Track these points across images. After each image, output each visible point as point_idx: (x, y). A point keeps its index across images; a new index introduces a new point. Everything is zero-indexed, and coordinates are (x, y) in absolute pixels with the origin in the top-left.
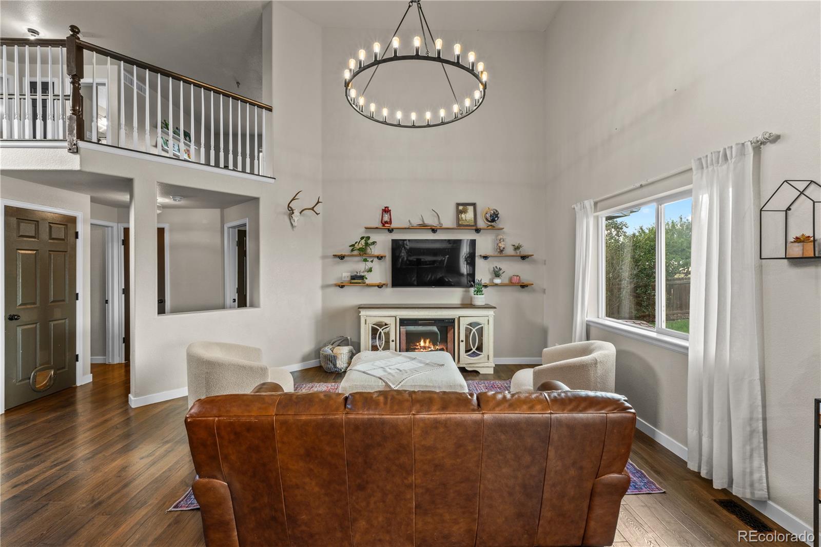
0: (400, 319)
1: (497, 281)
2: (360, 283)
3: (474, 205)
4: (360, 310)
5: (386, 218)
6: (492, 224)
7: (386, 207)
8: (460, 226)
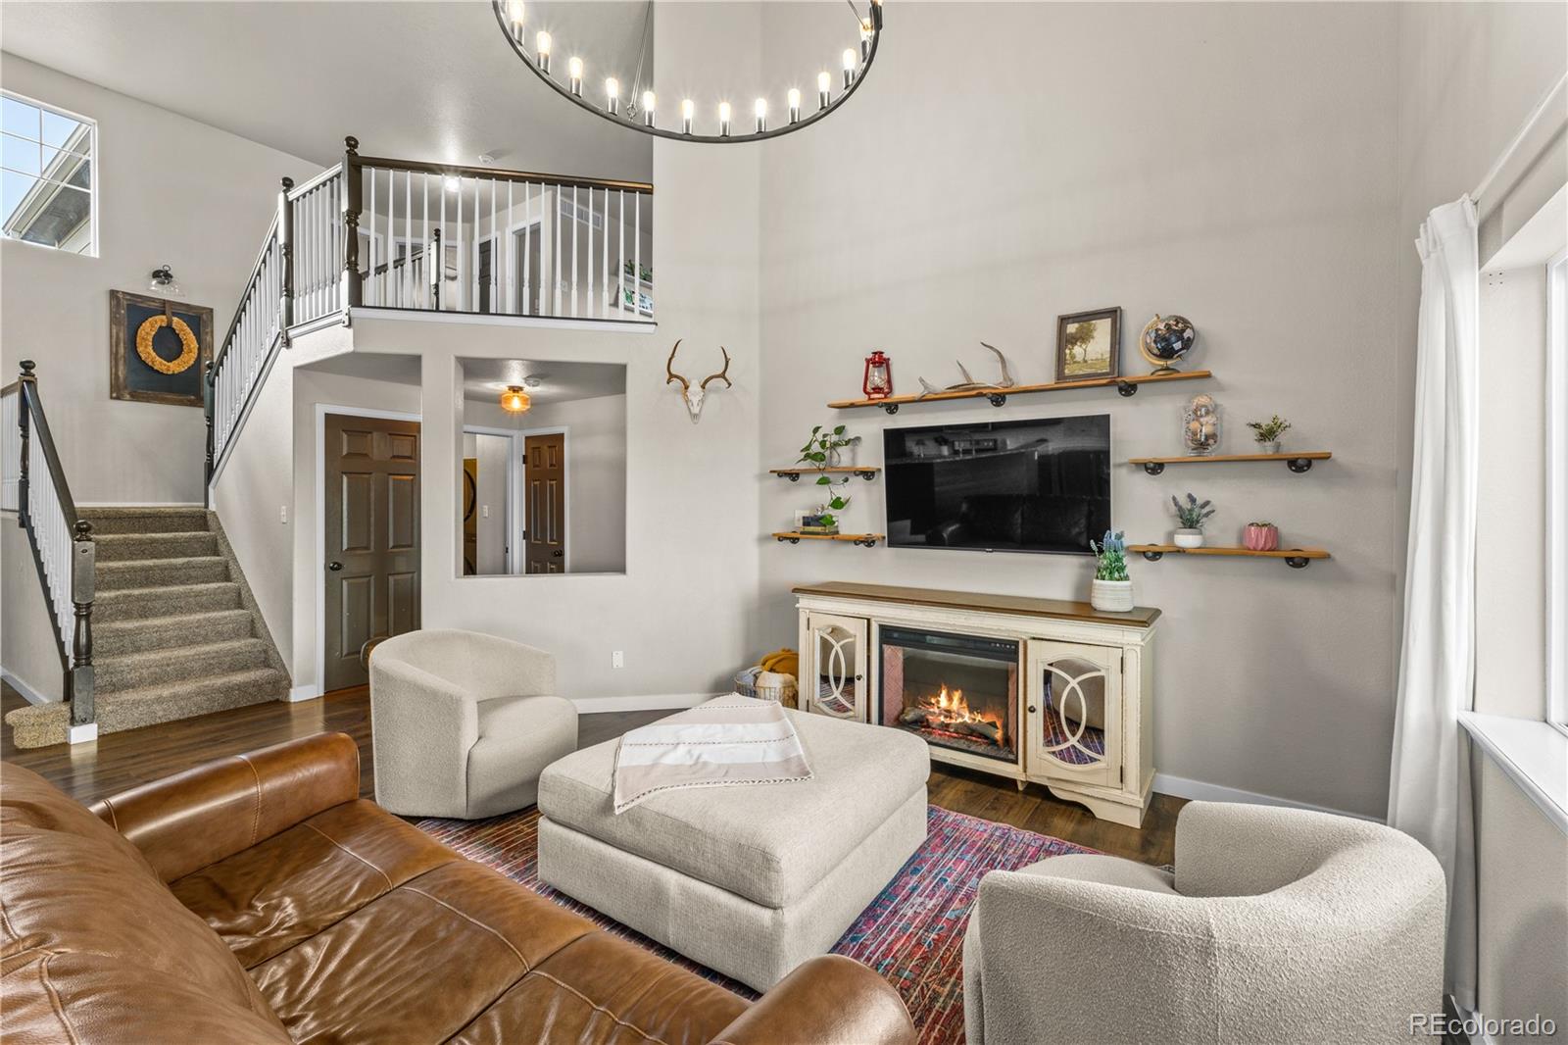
0: (880, 626)
1: (1187, 540)
2: (818, 534)
3: (1114, 314)
4: (798, 595)
5: (877, 377)
6: (1169, 362)
7: (875, 353)
8: (1064, 381)
